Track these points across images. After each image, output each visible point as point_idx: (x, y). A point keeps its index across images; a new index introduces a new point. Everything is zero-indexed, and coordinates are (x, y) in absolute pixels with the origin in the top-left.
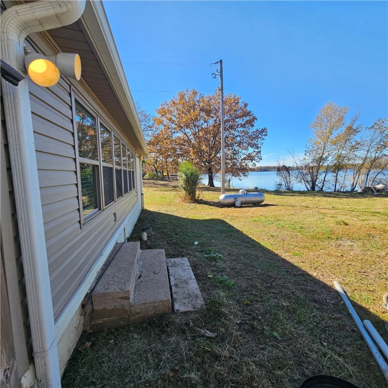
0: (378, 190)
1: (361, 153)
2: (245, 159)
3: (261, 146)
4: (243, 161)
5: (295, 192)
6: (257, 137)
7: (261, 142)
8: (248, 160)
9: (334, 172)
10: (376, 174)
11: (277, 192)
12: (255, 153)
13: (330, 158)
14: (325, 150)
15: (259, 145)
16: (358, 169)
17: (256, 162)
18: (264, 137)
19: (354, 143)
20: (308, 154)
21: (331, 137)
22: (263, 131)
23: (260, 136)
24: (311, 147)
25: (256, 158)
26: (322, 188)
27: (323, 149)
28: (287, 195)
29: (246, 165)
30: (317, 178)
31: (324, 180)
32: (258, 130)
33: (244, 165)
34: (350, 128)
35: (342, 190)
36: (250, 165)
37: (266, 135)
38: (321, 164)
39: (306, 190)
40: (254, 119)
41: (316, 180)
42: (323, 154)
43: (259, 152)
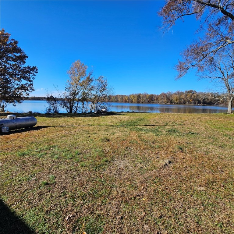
0: (103, 112)
1: (94, 93)
2: (18, 88)
3: (33, 80)
4: (17, 90)
5: (60, 114)
6: (29, 72)
7: (33, 77)
8: (21, 89)
9: (82, 102)
10: (100, 104)
11: (48, 115)
12: (28, 85)
13: (80, 94)
14: (77, 89)
15: (31, 79)
16: (93, 101)
17: (29, 92)
18: (35, 73)
19: (91, 87)
20: (67, 90)
21: (80, 81)
22: (34, 69)
23: (31, 72)
24: (69, 86)
25: (29, 89)
26: (76, 111)
27: (76, 88)
28: (56, 117)
29: (20, 93)
30: (73, 105)
31: (77, 106)
32: (29, 67)
33: (18, 93)
34: (88, 78)
35: (86, 112)
36: (24, 94)
37: (36, 72)
38: (75, 97)
39: (67, 112)
40: (26, 57)
41: (72, 107)
42: (76, 91)
43: (32, 85)
